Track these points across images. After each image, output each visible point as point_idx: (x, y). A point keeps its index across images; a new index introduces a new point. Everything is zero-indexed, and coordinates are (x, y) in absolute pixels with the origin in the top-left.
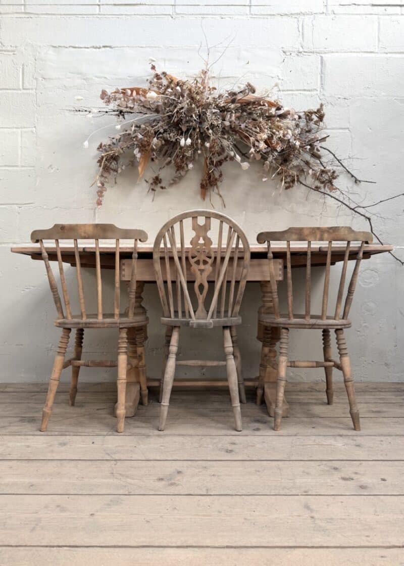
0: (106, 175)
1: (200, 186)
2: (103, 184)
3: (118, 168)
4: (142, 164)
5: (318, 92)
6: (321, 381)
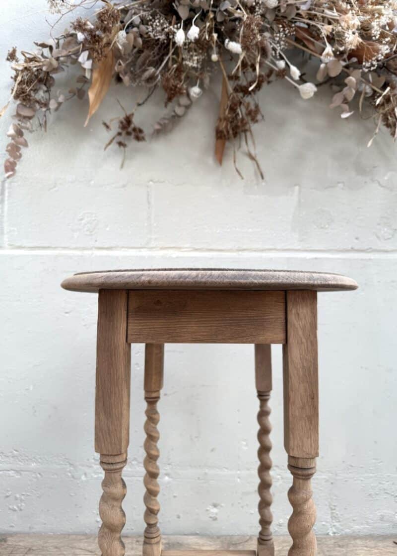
0: (26, 112)
1: (214, 134)
2: (19, 133)
3: (50, 99)
4: (97, 85)
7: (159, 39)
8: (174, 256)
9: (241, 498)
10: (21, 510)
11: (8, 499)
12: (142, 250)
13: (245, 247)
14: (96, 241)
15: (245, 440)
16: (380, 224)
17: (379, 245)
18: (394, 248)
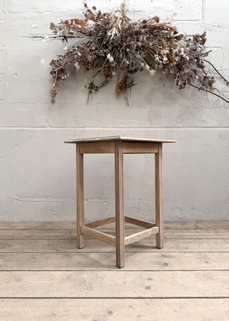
5: (200, 22)
6: (200, 221)
7: (102, 56)
8: (106, 130)
9: (129, 209)
10: (57, 214)
11: (53, 211)
12: (95, 128)
13: (131, 127)
14: (79, 125)
15: (131, 191)
16: (177, 118)
17: (177, 125)
18: (182, 126)
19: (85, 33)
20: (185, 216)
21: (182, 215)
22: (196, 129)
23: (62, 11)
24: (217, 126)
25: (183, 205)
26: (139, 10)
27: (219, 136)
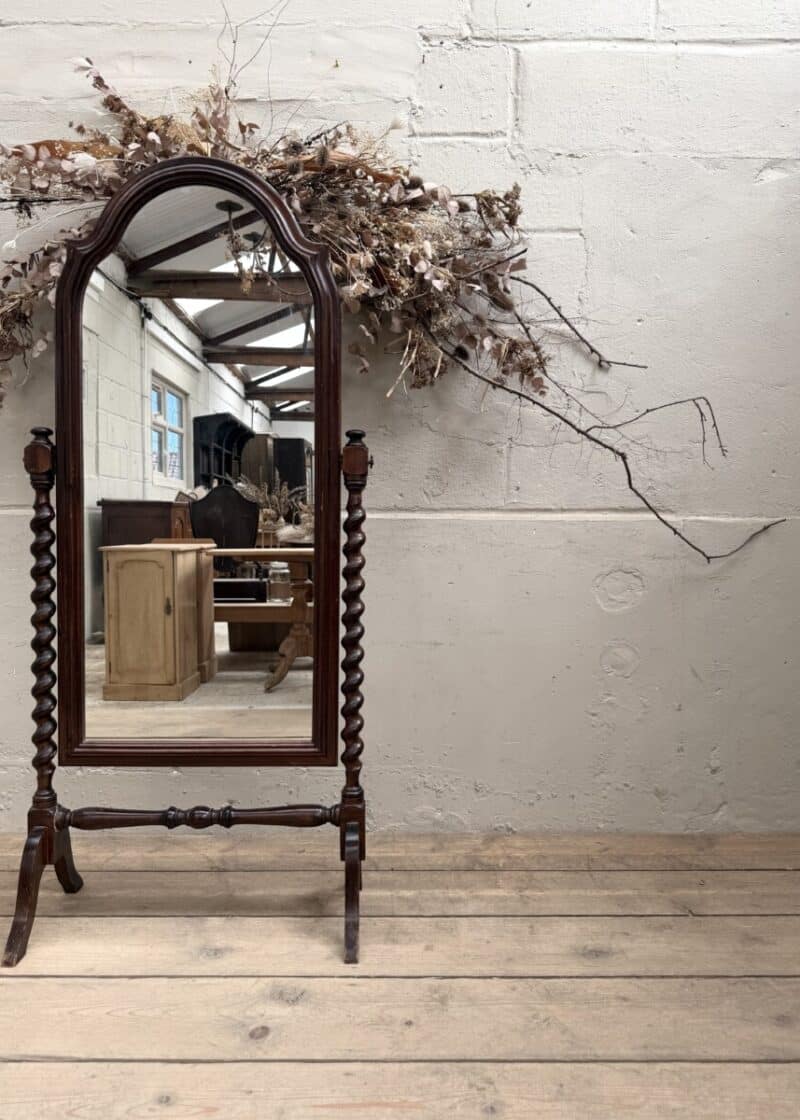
5: (507, 140)
6: (504, 831)
16: (427, 478)
17: (426, 502)
18: (444, 506)
19: (87, 189)
20: (451, 815)
21: (441, 810)
22: (493, 516)
23: (23, 99)
24: (566, 507)
25: (447, 776)
26: (293, 97)
27: (570, 542)
